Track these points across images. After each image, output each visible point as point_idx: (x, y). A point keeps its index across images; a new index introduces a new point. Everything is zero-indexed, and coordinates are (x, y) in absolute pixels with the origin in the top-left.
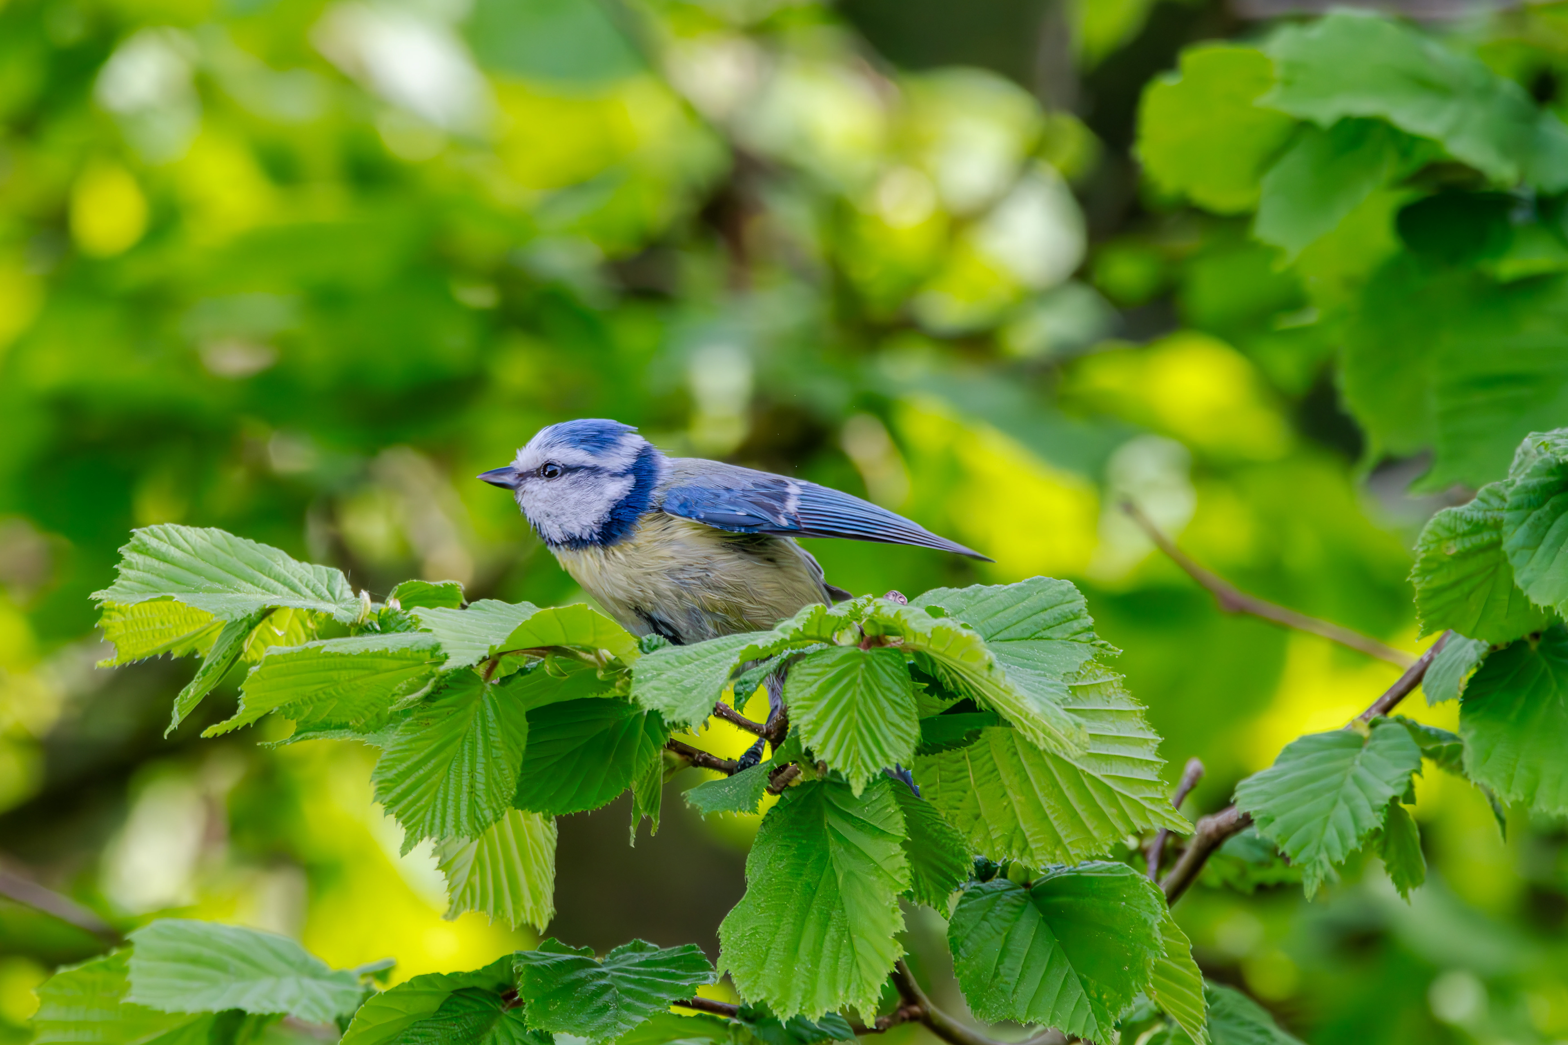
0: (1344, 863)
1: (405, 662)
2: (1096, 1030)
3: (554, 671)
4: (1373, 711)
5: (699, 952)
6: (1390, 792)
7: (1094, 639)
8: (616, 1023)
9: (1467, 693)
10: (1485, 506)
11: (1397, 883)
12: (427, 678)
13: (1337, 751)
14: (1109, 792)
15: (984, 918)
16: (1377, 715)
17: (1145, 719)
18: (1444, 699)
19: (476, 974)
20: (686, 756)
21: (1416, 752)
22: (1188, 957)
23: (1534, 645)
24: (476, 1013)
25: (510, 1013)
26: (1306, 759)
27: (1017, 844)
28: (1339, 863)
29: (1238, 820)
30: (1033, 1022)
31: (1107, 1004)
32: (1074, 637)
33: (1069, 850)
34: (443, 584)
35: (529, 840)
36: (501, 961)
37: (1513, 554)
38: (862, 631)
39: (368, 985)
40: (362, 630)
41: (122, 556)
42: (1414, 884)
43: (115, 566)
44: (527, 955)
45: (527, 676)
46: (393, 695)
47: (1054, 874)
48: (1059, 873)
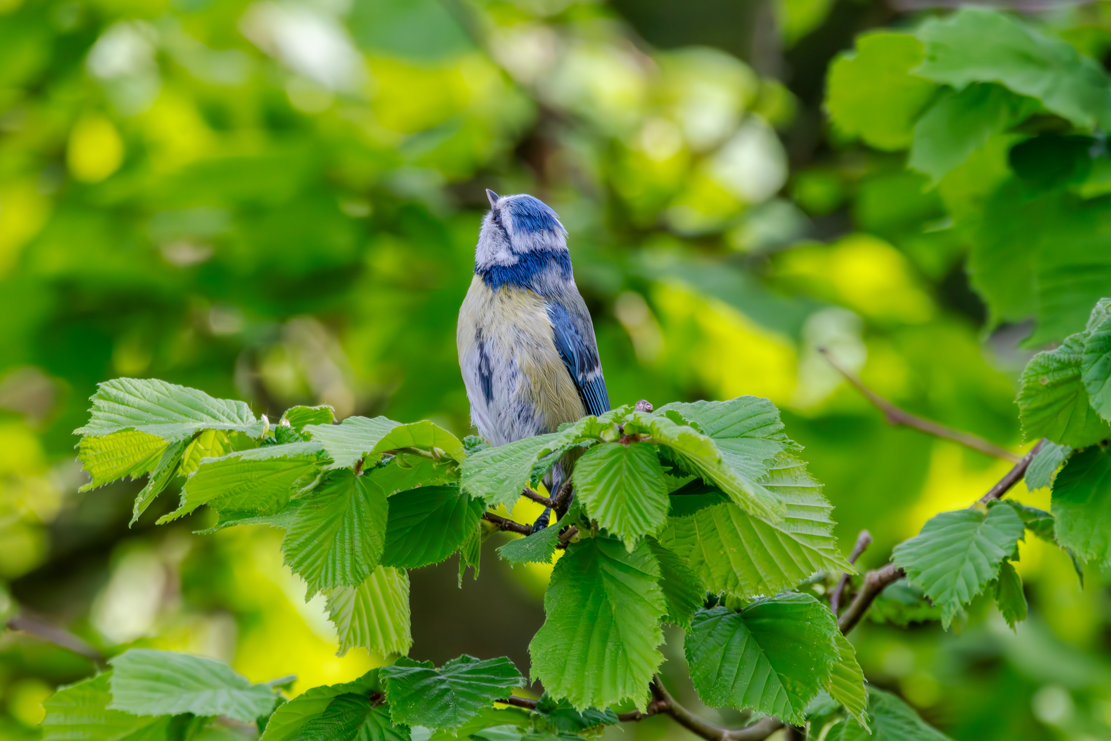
0: (970, 603)
1: (297, 463)
2: (792, 714)
3: (403, 464)
4: (990, 496)
5: (509, 663)
6: (1003, 553)
7: (784, 439)
8: (455, 718)
9: (1056, 482)
10: (1069, 350)
11: (1007, 618)
12: (314, 475)
13: (964, 524)
14: (796, 545)
15: (710, 635)
16: (993, 499)
17: (822, 493)
18: (1040, 487)
19: (352, 684)
20: (496, 523)
21: (1021, 525)
22: (853, 660)
23: (1103, 449)
24: (352, 711)
25: (376, 710)
26: (943, 529)
27: (730, 583)
28: (967, 604)
29: (895, 573)
30: (748, 708)
31: (800, 694)
32: (771, 437)
33: (768, 586)
34: (320, 408)
35: (390, 591)
36: (369, 674)
37: (1089, 384)
38: (621, 431)
39: (278, 694)
40: (265, 443)
41: (92, 402)
42: (1019, 619)
43: (88, 410)
44: (388, 669)
45: (383, 468)
46: (292, 488)
47: (758, 603)
48: (762, 602)
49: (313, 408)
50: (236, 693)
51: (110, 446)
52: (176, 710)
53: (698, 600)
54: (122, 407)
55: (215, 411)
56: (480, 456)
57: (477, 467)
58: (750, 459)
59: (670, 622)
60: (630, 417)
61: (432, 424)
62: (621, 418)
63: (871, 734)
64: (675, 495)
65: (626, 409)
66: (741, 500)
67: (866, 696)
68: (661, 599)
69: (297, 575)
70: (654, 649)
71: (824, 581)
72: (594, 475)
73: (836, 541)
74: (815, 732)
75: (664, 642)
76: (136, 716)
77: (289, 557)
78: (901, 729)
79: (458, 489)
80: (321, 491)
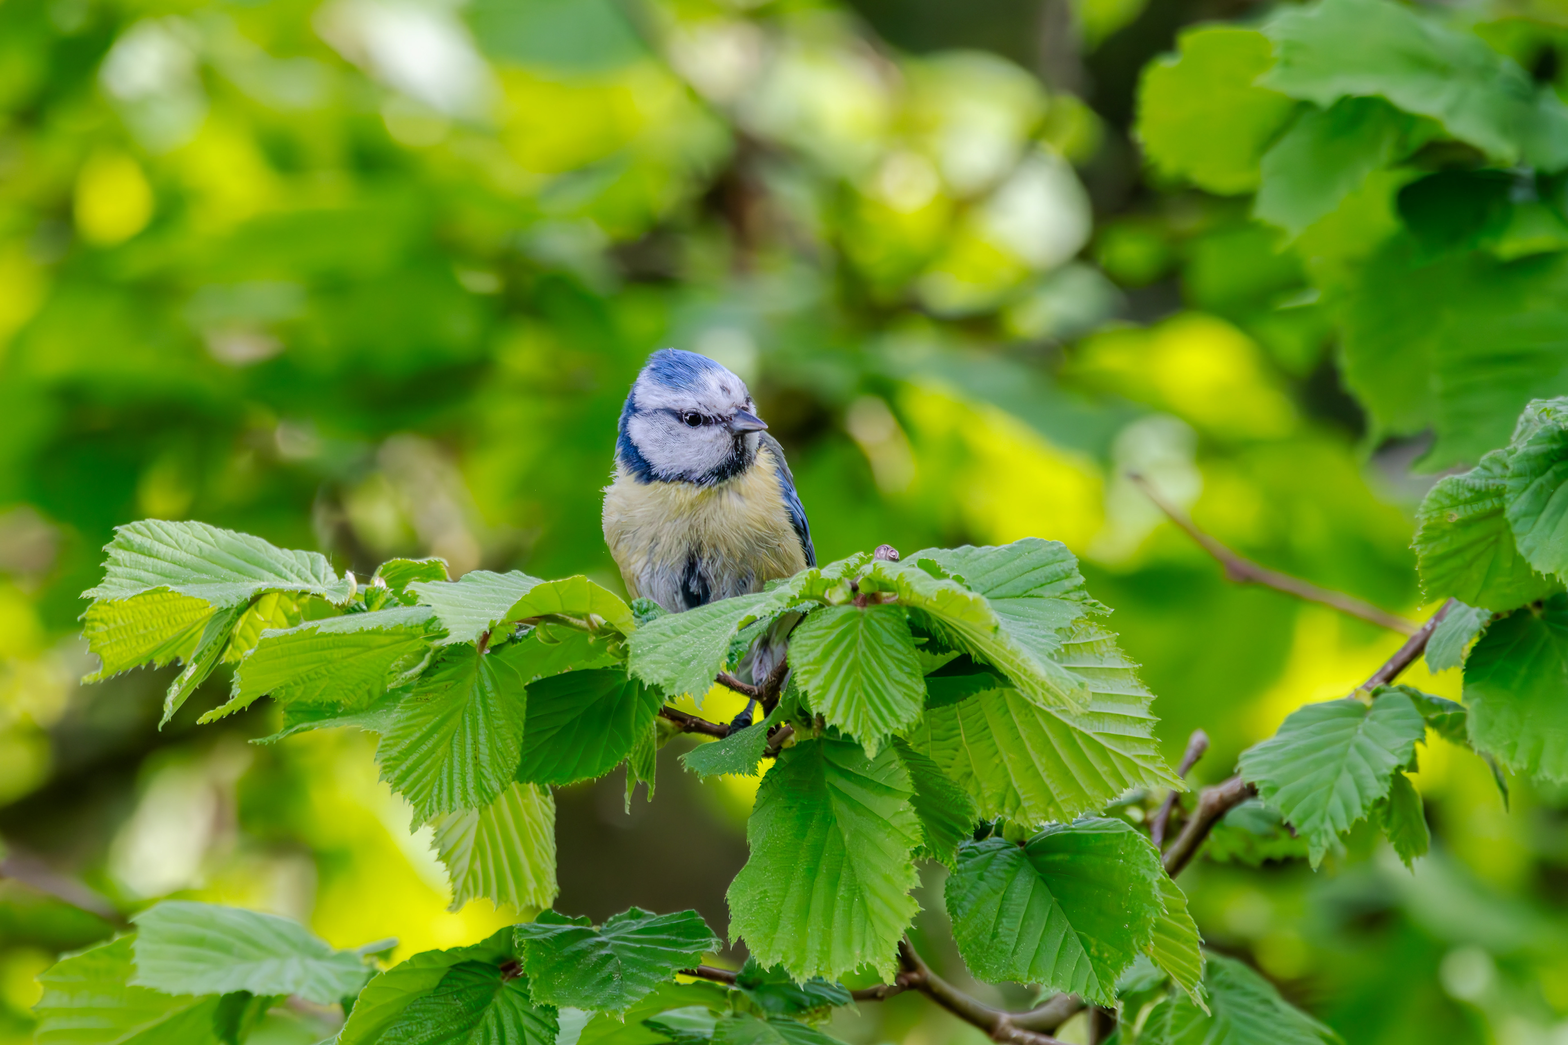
0: (1349, 832)
1: (397, 638)
2: (1098, 990)
3: (546, 638)
4: (1377, 680)
5: (697, 918)
6: (1394, 761)
7: (1085, 598)
8: (621, 996)
9: (1470, 662)
10: (1487, 474)
11: (1400, 852)
12: (422, 654)
13: (1340, 720)
14: (1102, 751)
15: (981, 878)
16: (1379, 684)
17: (1138, 677)
18: (1446, 667)
19: (475, 948)
20: (677, 722)
21: (1419, 720)
22: (1183, 912)
23: (1537, 614)
24: (476, 986)
25: (509, 984)
26: (1311, 728)
27: (1010, 801)
28: (1345, 833)
29: (1243, 789)
30: (1035, 983)
31: (1109, 962)
32: (1066, 596)
33: (1062, 808)
34: (427, 561)
35: (527, 819)
36: (499, 933)
37: (1516, 521)
38: (855, 589)
39: (371, 965)
40: (350, 610)
41: (107, 553)
42: (1418, 853)
43: (102, 565)
44: (527, 928)
45: (519, 644)
46: (391, 673)
47: (1049, 832)
48: (1054, 831)
49: (418, 562)
50: (312, 964)
51: (128, 617)
52: (226, 986)
53: (966, 825)
54: (149, 561)
55: (280, 567)
56: (655, 627)
57: (652, 642)
58: (1037, 628)
59: (926, 856)
60: (867, 569)
61: (589, 580)
62: (853, 570)
63: (1209, 1015)
64: (933, 677)
65: (861, 559)
66: (1025, 683)
67: (1203, 963)
68: (915, 824)
69: (399, 795)
70: (905, 894)
71: (1142, 803)
72: (819, 651)
73: (1159, 744)
74: (1132, 1014)
75: (920, 885)
76: (168, 996)
77: (387, 769)
78: (1251, 1010)
79: (624, 674)
80: (432, 676)
